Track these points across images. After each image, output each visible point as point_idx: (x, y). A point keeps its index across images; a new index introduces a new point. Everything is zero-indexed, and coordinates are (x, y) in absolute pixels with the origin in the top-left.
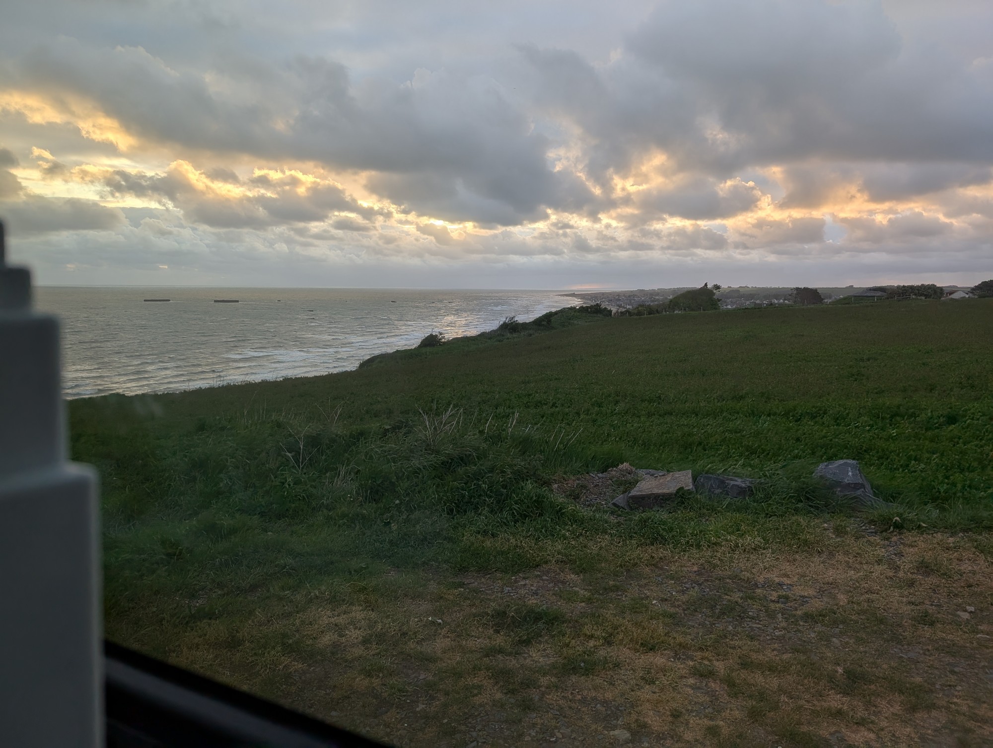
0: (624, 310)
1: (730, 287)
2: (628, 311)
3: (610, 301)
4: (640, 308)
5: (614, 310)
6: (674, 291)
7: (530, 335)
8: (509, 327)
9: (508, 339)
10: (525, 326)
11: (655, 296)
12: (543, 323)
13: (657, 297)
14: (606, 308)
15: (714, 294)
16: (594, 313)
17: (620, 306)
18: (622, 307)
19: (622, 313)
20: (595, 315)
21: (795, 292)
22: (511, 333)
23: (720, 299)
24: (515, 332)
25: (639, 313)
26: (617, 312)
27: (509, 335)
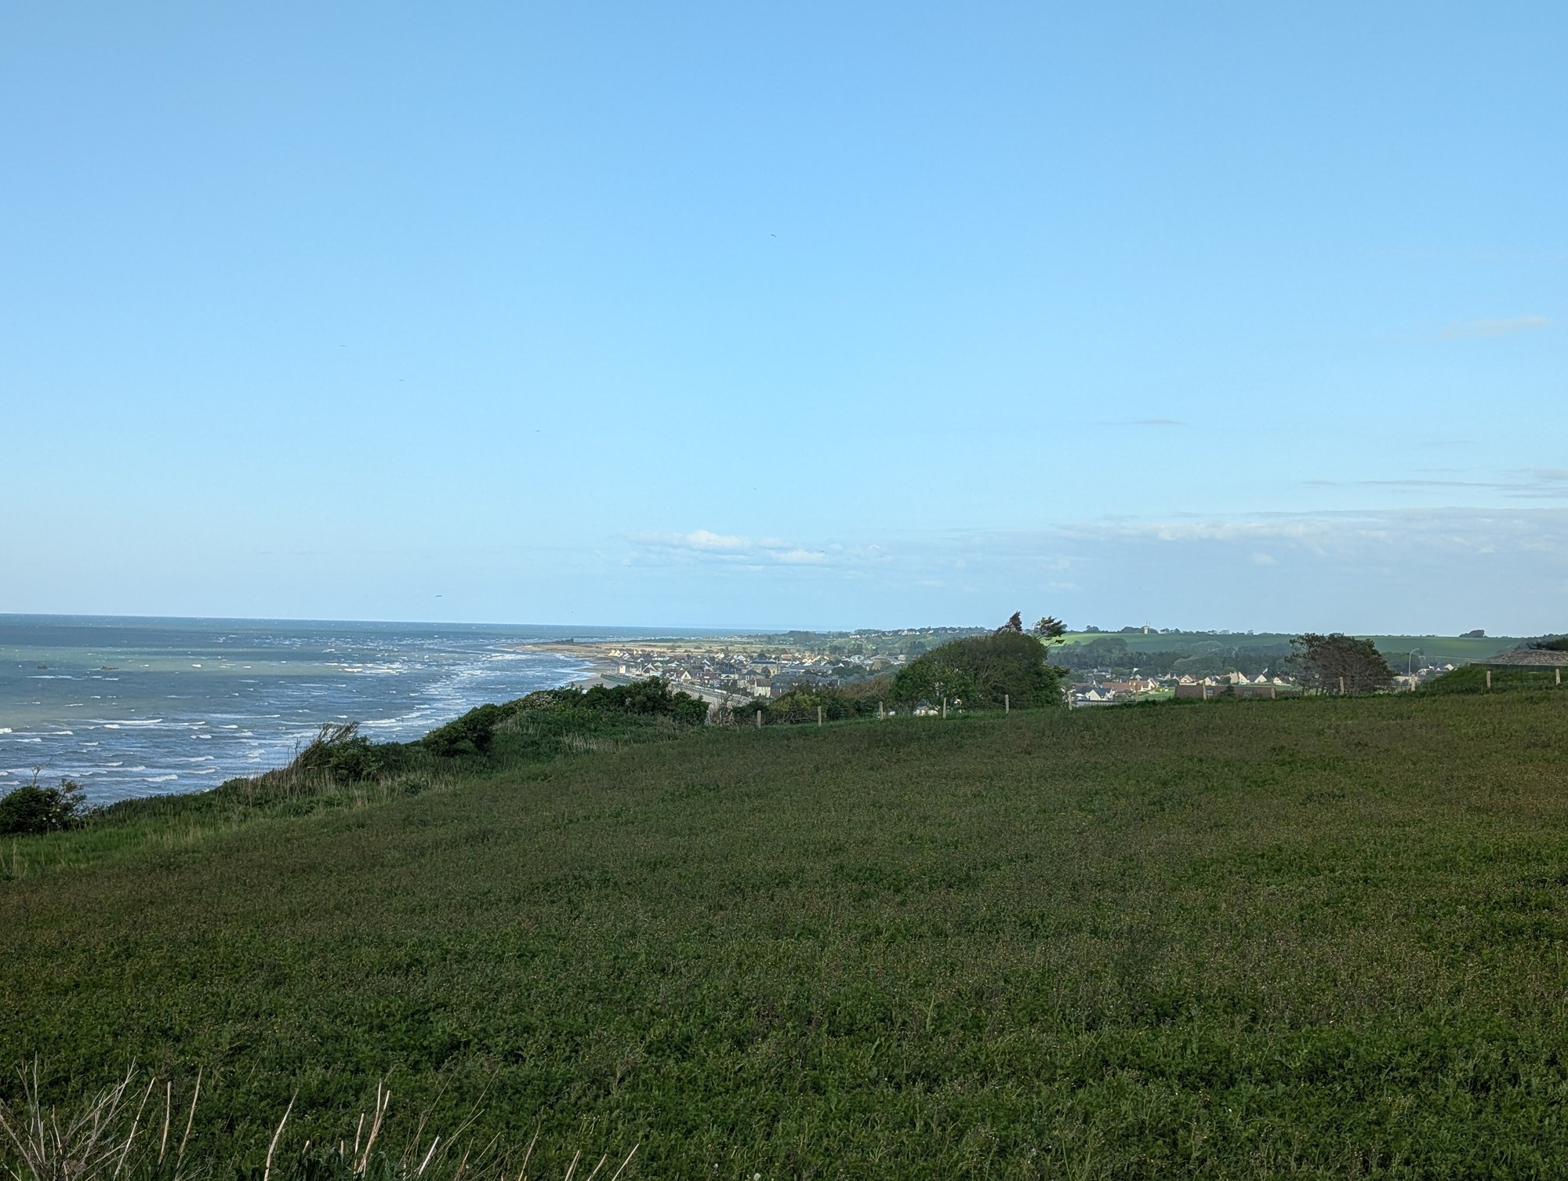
0: (745, 701)
1: (1095, 630)
2: (758, 706)
3: (696, 668)
4: (799, 696)
5: (713, 701)
6: (913, 641)
7: (414, 789)
8: (334, 761)
9: (329, 803)
10: (393, 757)
11: (851, 653)
12: (461, 745)
13: (855, 660)
14: (682, 695)
15: (1041, 651)
16: (644, 709)
17: (732, 688)
18: (738, 691)
19: (738, 711)
20: (644, 718)
21: (1304, 649)
22: (342, 781)
23: (1063, 668)
24: (357, 776)
25: (795, 714)
26: (723, 709)
27: (332, 790)
